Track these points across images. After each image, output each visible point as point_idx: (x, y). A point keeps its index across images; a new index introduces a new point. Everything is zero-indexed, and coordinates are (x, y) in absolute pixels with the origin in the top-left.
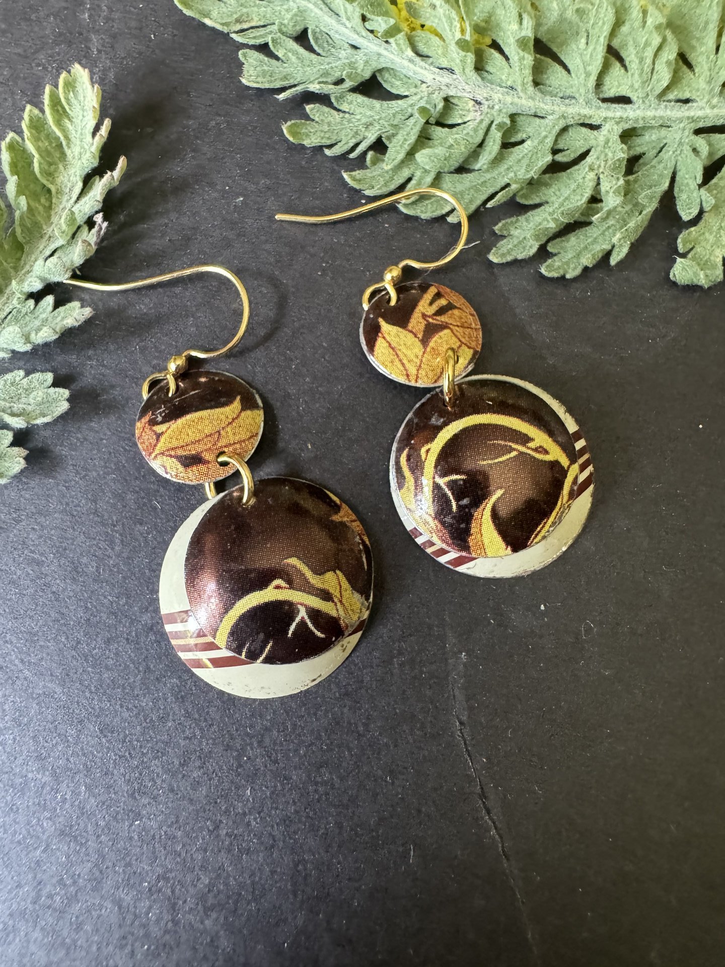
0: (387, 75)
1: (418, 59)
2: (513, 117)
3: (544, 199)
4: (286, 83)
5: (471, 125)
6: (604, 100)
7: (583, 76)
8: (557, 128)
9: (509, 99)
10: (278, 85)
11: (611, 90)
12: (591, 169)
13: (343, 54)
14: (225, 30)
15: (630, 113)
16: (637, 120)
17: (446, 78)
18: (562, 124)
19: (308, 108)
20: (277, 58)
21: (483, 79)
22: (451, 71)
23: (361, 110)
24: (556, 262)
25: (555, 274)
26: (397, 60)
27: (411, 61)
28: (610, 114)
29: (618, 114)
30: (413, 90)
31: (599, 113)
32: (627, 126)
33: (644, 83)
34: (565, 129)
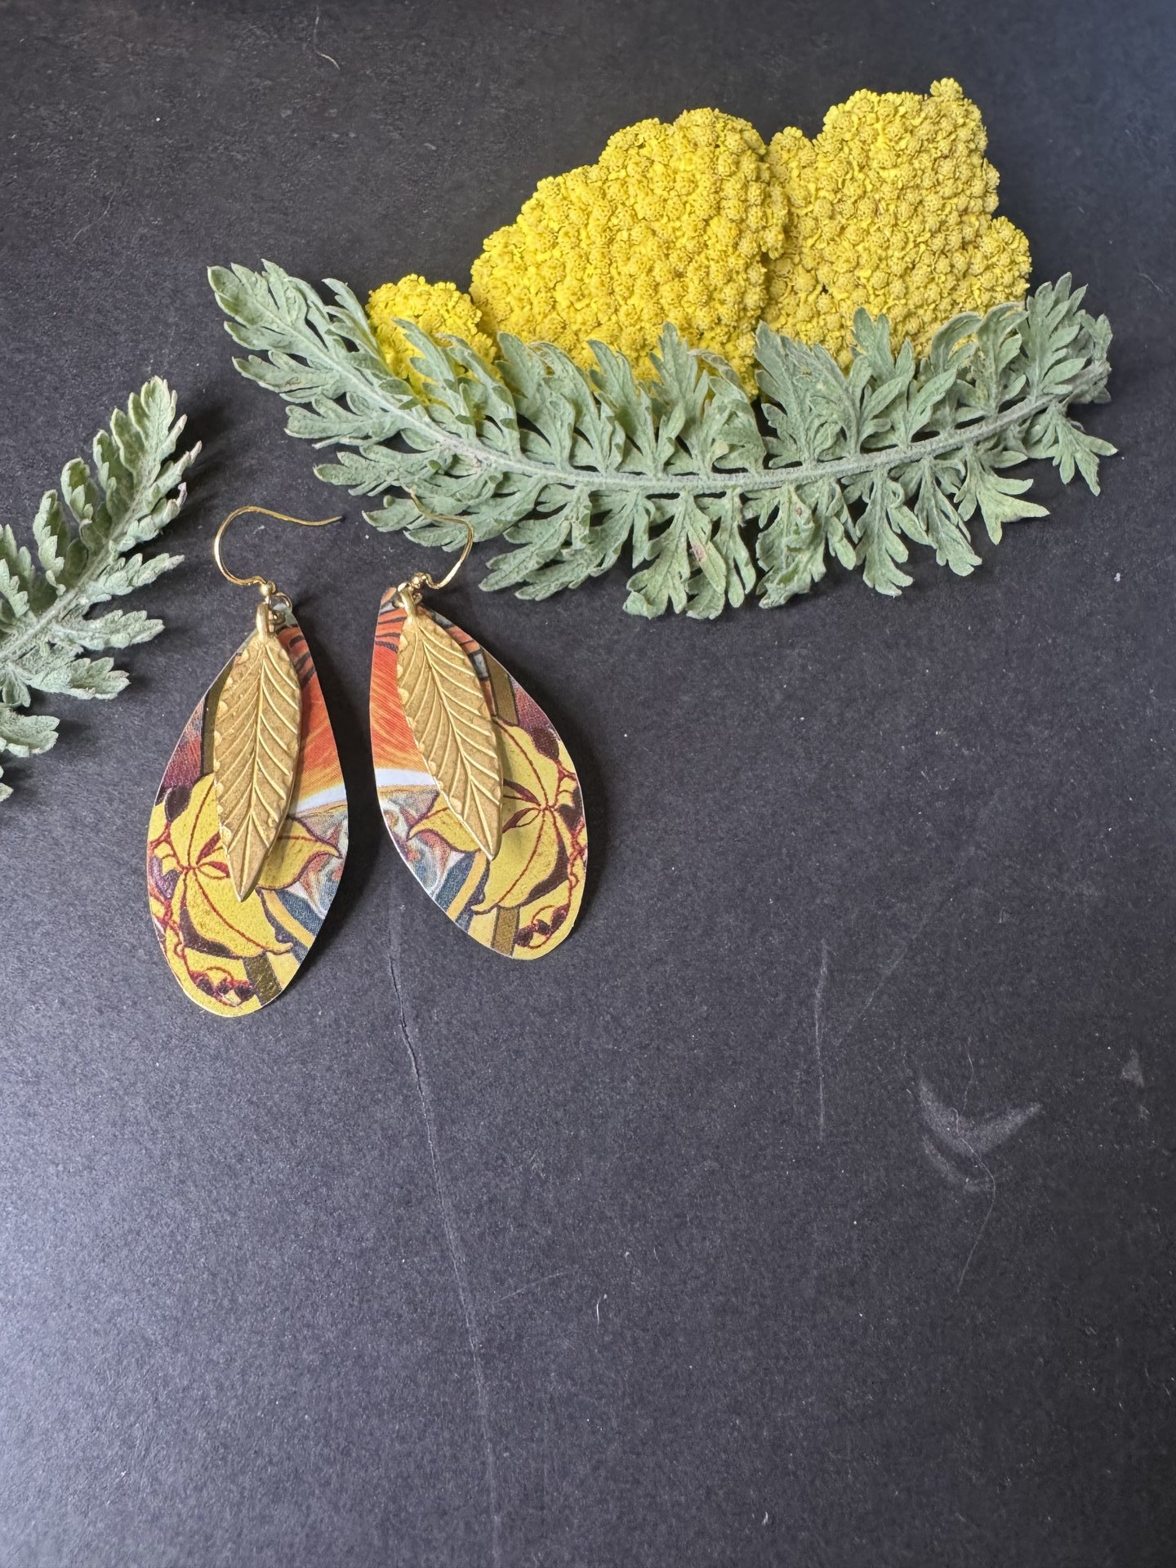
0: (409, 433)
1: (433, 424)
2: (507, 476)
3: (528, 540)
4: (324, 435)
5: (474, 477)
6: (577, 467)
7: (559, 448)
8: (540, 486)
9: (502, 461)
10: (316, 436)
11: (582, 460)
12: (566, 519)
13: (374, 414)
14: (276, 390)
15: (597, 481)
16: (601, 484)
17: (453, 441)
18: (544, 483)
19: (340, 455)
20: (319, 414)
21: (483, 443)
22: (460, 436)
23: (386, 460)
24: (530, 589)
25: (528, 598)
26: (417, 423)
27: (428, 425)
28: (580, 479)
29: (586, 479)
30: (429, 447)
31: (572, 477)
32: (594, 489)
33: (604, 458)
34: (546, 487)
